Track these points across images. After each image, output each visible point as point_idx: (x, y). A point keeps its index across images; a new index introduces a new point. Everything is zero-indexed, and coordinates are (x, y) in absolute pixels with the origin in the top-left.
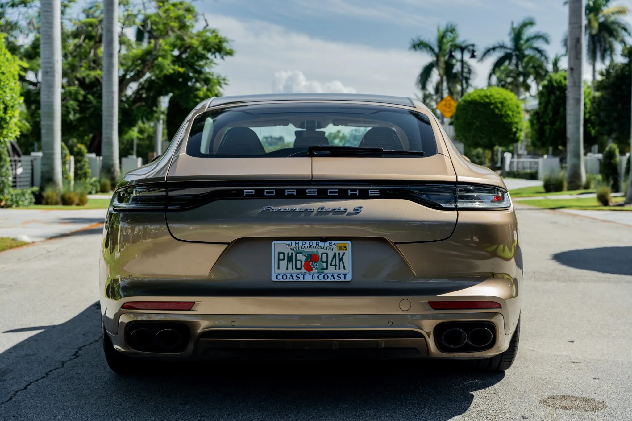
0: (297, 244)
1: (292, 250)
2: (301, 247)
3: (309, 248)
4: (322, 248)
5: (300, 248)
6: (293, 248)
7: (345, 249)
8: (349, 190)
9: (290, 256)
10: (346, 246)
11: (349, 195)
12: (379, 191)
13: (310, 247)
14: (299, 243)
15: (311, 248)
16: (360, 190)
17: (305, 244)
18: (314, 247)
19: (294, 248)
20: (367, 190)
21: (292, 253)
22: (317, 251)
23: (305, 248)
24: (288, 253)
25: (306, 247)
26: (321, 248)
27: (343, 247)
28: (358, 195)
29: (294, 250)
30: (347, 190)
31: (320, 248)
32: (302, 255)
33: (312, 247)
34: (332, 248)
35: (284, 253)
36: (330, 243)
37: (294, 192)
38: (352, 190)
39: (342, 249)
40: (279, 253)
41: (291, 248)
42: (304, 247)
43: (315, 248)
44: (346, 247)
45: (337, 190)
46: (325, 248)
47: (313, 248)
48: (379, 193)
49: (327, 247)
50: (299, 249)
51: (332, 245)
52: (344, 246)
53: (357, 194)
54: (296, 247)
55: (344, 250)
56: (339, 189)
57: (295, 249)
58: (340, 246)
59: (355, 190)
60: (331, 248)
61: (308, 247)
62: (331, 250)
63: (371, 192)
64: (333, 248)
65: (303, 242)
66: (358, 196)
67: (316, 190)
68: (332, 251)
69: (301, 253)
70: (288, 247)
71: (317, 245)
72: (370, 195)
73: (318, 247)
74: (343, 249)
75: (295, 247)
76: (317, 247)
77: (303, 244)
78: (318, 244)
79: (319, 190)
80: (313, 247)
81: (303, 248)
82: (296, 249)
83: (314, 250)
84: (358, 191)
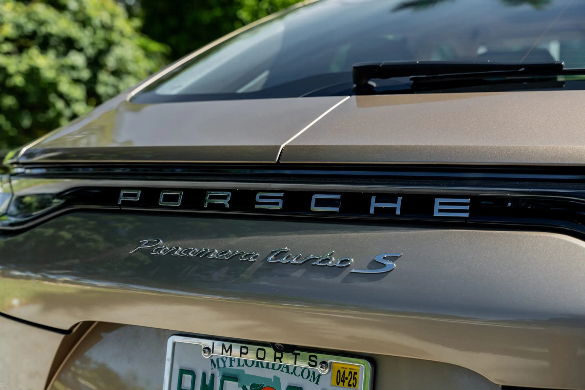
0: (227, 352)
1: (215, 366)
2: (236, 361)
3: (257, 366)
4: (291, 370)
5: (235, 364)
6: (218, 360)
7: (351, 383)
8: (374, 198)
9: (208, 383)
10: (355, 373)
11: (372, 212)
12: (468, 201)
13: (260, 365)
14: (231, 347)
15: (262, 366)
16: (406, 197)
17: (246, 354)
18: (270, 366)
19: (220, 361)
20: (430, 198)
21: (213, 376)
22: (275, 377)
23: (247, 365)
24: (204, 374)
25: (250, 364)
26: (288, 371)
27: (346, 375)
28: (398, 213)
29: (219, 367)
30: (367, 196)
31: (285, 370)
32: (236, 384)
33: (265, 366)
34: (316, 375)
35: (192, 373)
36: (312, 358)
37: (225, 198)
38: (382, 197)
39: (343, 381)
40: (183, 372)
41: (212, 361)
42: (246, 361)
43: (273, 368)
44: (355, 379)
45: (338, 197)
46: (298, 372)
47: (267, 367)
48: (467, 208)
49: (305, 368)
50: (231, 365)
51: (315, 366)
52: (350, 372)
53: (395, 209)
54: (225, 359)
55: (349, 385)
56: (344, 194)
57: (221, 365)
58: (339, 371)
59: (391, 198)
60: (314, 373)
61: (255, 364)
62: (314, 380)
63: (441, 204)
64: (319, 375)
65: (242, 347)
66: (398, 215)
67: (282, 194)
68: (317, 383)
69: (234, 378)
70: (206, 356)
71: (277, 360)
72: (436, 214)
73: (280, 365)
74: (347, 382)
75: (222, 359)
76: (276, 367)
77: (241, 353)
78: (280, 359)
79: (289, 195)
80: (268, 364)
81: (241, 364)
82: (225, 366)
83: (269, 374)
84: (400, 199)
